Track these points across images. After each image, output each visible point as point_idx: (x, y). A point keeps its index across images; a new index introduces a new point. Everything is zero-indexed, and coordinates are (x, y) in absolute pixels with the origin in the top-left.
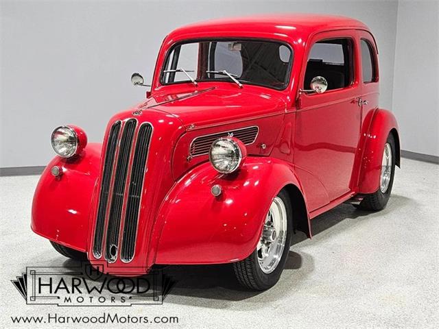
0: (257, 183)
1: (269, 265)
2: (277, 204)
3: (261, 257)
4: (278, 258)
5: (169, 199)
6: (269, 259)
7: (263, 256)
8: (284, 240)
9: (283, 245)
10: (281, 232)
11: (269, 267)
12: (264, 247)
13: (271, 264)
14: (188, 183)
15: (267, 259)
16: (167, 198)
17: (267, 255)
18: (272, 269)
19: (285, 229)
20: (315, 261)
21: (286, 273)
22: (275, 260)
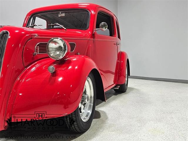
0: (76, 67)
1: (86, 117)
2: (88, 81)
3: (81, 112)
4: (90, 112)
5: (20, 80)
6: (85, 113)
7: (82, 112)
8: (92, 102)
9: (92, 105)
10: (91, 97)
11: (86, 118)
12: (83, 107)
13: (87, 116)
14: (34, 69)
15: (84, 114)
16: (19, 79)
17: (84, 111)
18: (87, 119)
19: (93, 95)
20: (107, 114)
21: (94, 121)
22: (88, 113)
